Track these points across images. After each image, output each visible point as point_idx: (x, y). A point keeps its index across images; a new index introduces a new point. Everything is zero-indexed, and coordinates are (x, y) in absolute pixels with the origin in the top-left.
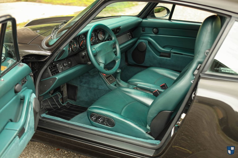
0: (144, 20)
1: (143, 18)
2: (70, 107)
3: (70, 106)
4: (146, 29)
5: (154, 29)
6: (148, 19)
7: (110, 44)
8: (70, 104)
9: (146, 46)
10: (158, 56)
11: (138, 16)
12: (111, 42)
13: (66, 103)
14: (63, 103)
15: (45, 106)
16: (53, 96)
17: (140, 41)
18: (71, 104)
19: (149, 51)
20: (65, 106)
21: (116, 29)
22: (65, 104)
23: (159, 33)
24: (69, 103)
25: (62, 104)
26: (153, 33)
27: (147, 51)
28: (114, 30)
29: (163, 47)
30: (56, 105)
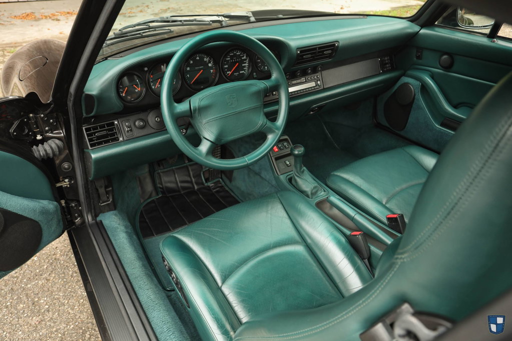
0: (423, 31)
1: (423, 26)
2: (217, 192)
3: (218, 189)
4: (426, 54)
5: (445, 57)
6: (437, 29)
7: (254, 89)
8: (220, 185)
9: (415, 95)
10: (438, 125)
11: (413, 19)
12: (261, 84)
13: (215, 181)
14: (207, 180)
15: (166, 182)
16: (190, 165)
17: (405, 80)
18: (222, 187)
19: (420, 108)
20: (209, 186)
21: (320, 48)
22: (210, 184)
23: (455, 68)
24: (221, 183)
25: (204, 182)
26: (440, 67)
27: (414, 106)
28: (315, 49)
29: (455, 107)
30: (191, 182)
